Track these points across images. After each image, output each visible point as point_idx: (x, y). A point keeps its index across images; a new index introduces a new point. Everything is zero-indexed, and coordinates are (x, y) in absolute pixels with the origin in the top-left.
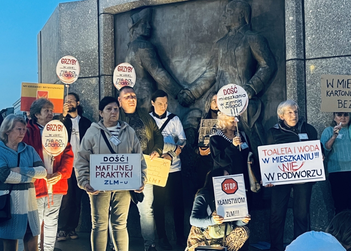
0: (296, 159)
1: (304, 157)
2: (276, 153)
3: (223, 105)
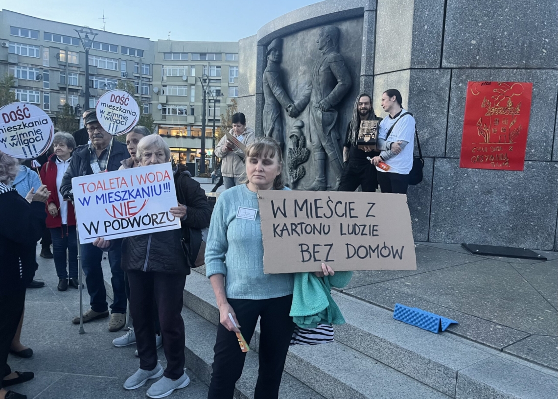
0: (135, 196)
1: (147, 192)
2: (102, 187)
3: (5, 141)
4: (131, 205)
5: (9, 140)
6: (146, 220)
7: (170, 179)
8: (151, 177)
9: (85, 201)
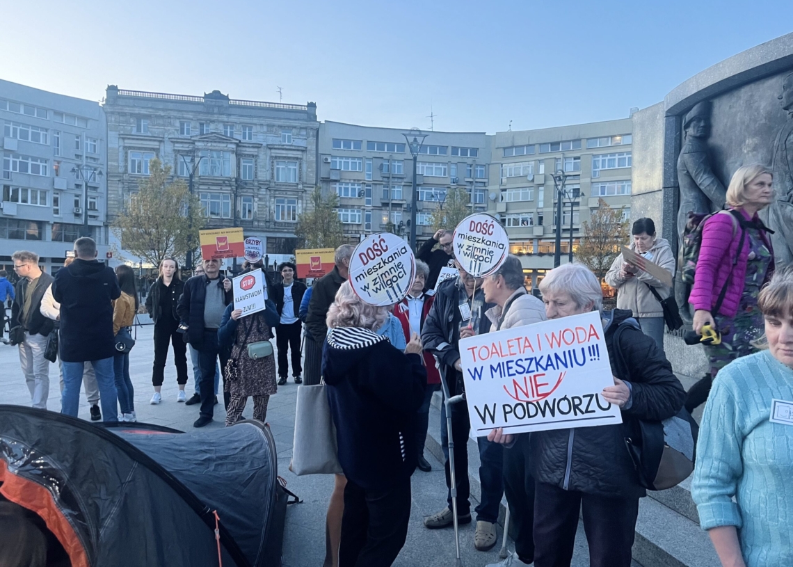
0: (545, 367)
1: (564, 361)
2: (497, 353)
3: (367, 288)
4: (540, 380)
5: (372, 287)
6: (564, 406)
7: (598, 338)
8: (568, 336)
9: (477, 374)
